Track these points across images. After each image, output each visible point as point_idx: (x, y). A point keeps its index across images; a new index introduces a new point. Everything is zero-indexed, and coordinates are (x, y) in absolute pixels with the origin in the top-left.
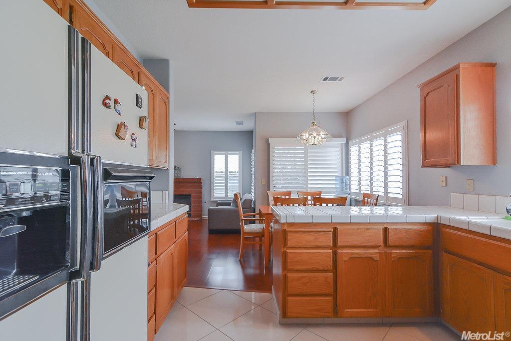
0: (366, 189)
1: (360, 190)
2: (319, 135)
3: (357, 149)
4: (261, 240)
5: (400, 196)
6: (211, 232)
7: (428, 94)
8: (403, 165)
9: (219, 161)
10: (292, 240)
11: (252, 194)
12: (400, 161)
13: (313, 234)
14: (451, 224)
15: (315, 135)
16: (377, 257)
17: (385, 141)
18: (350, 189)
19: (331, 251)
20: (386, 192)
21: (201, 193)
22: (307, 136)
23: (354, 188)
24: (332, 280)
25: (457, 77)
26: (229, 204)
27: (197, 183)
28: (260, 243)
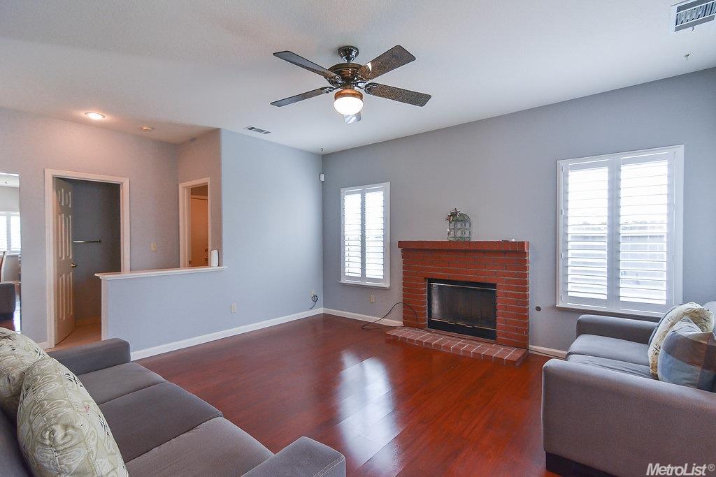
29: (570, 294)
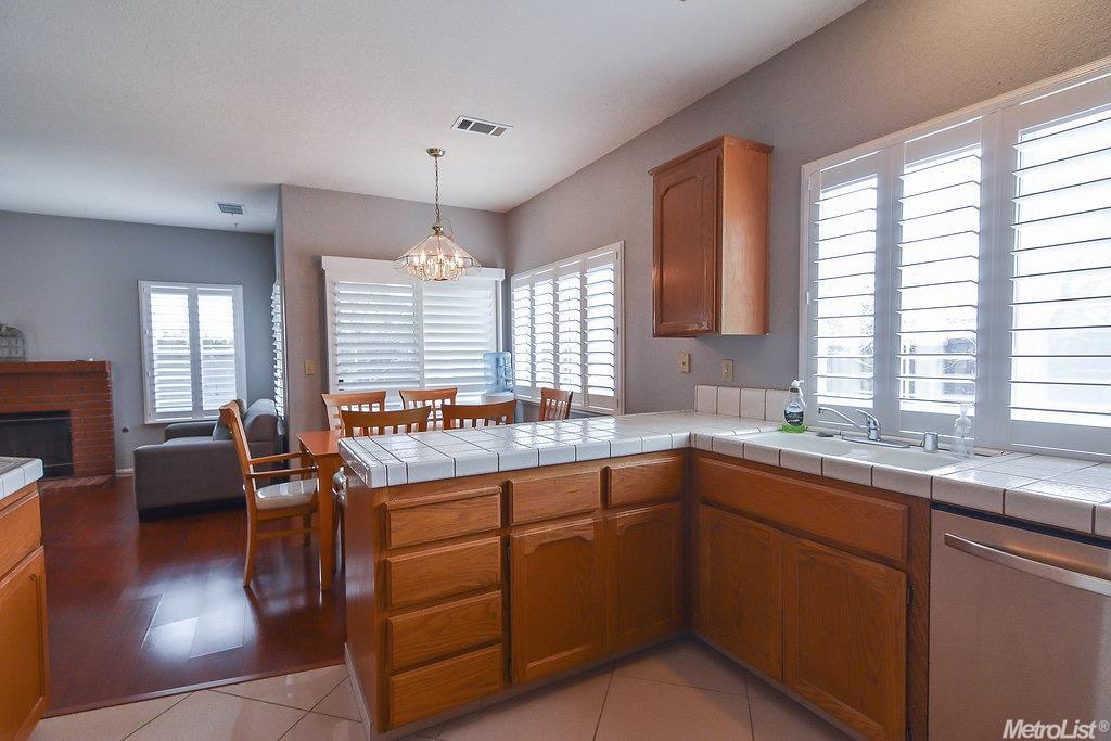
0: (545, 380)
1: (534, 382)
2: (449, 257)
3: (528, 295)
4: (307, 523)
5: (611, 393)
6: (148, 516)
7: (668, 189)
8: (616, 331)
9: (166, 311)
10: (401, 529)
11: (278, 399)
12: (610, 323)
13: (456, 504)
14: (715, 450)
15: (441, 257)
16: (589, 535)
17: (584, 280)
18: (514, 380)
19: (496, 540)
20: (585, 386)
21: (109, 405)
22: (423, 258)
23: (522, 376)
24: (500, 605)
25: (719, 161)
26: (206, 431)
27: (94, 376)
28: (305, 531)
29: (158, 410)
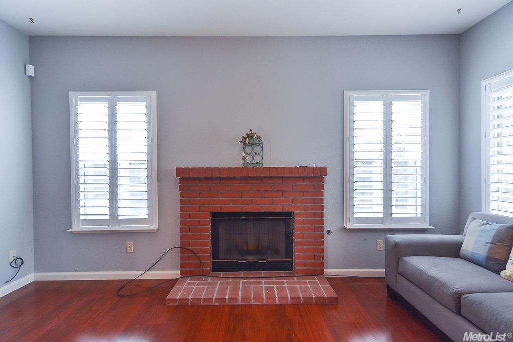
29: (356, 215)
